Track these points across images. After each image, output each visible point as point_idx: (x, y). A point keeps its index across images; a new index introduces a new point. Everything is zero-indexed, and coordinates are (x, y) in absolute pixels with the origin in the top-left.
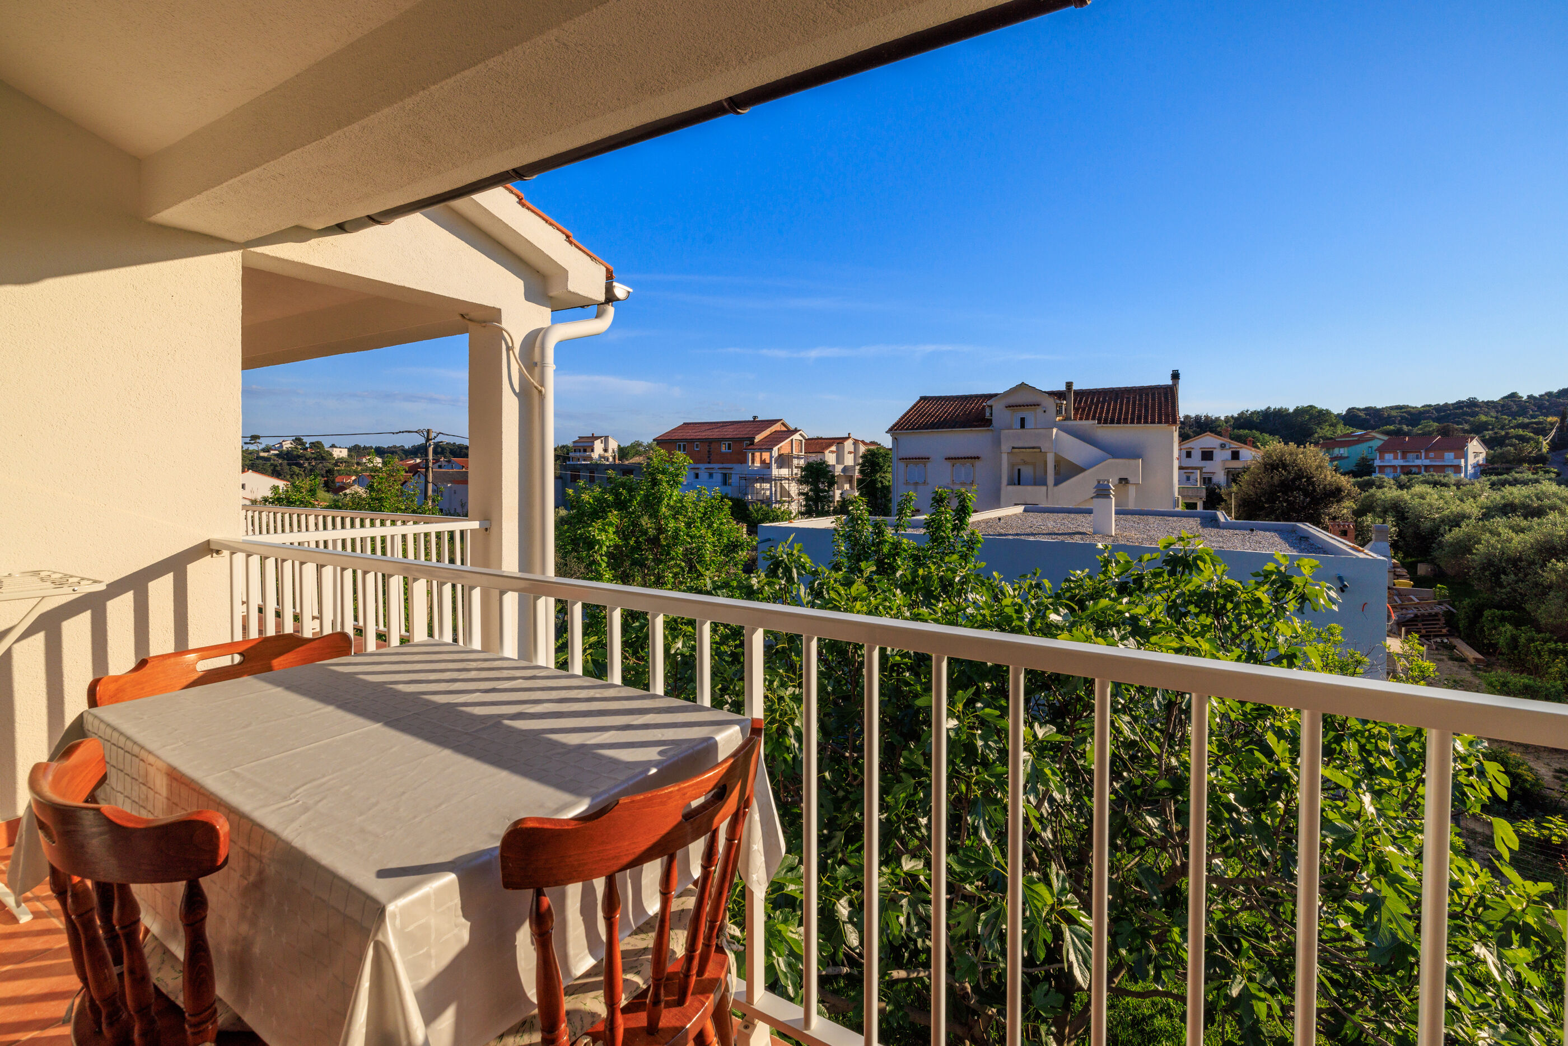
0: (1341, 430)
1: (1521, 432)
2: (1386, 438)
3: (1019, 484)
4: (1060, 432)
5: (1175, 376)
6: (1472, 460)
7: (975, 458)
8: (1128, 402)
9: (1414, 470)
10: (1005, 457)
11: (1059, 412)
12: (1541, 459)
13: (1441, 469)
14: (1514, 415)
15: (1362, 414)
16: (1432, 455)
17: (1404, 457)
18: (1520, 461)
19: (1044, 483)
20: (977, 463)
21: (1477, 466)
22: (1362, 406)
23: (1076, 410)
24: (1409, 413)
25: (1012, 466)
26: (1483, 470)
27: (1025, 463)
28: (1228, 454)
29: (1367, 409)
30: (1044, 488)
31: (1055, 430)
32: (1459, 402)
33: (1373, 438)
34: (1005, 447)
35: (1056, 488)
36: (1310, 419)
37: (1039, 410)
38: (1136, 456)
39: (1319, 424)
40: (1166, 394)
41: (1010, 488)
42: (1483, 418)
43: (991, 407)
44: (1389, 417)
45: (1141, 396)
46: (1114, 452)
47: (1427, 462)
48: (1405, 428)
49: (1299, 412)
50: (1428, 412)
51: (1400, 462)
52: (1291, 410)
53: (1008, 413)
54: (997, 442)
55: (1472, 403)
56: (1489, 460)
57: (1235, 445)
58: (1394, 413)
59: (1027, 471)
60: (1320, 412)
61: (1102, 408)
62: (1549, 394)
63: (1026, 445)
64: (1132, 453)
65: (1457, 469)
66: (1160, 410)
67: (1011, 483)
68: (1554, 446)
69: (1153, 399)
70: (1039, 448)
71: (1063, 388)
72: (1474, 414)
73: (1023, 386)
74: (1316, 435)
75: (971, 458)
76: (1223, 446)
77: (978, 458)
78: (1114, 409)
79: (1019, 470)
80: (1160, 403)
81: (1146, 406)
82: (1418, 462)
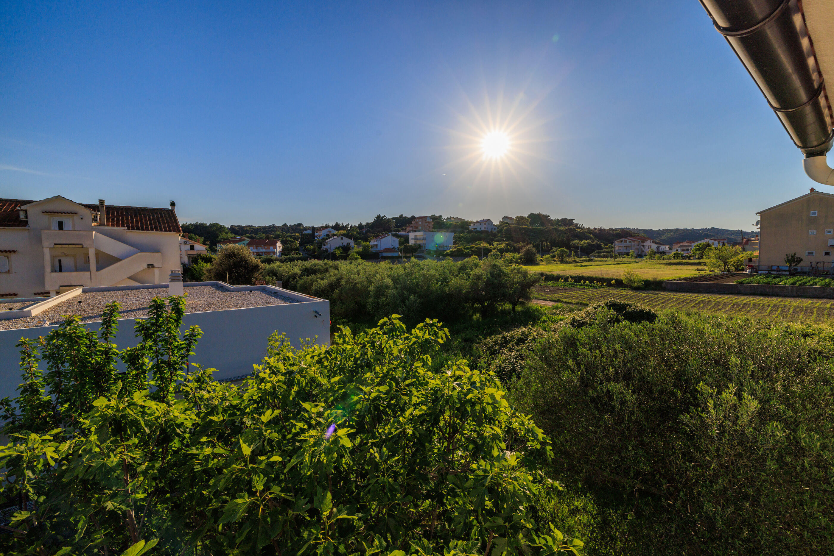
0: (230, 235)
1: (290, 239)
2: (249, 240)
3: (61, 270)
4: (98, 234)
5: (173, 204)
6: (278, 250)
7: (10, 251)
8: (145, 217)
9: (260, 254)
10: (47, 253)
11: (95, 220)
12: (297, 249)
13: (269, 253)
14: (287, 232)
15: (236, 228)
16: (266, 247)
17: (257, 248)
18: (292, 250)
19: (88, 269)
20: (13, 256)
21: (280, 252)
22: (236, 225)
23: (108, 219)
24: (253, 229)
25: (53, 257)
26: (283, 253)
27: (65, 255)
28: (188, 247)
29: (238, 226)
30: (88, 273)
31: (94, 233)
32: (270, 226)
33: (245, 240)
34: (47, 244)
35: (98, 273)
36: (217, 229)
37: (76, 217)
38: (157, 251)
39: (221, 232)
40: (169, 214)
41: (54, 274)
42: (278, 233)
43: (26, 211)
44: (247, 230)
45: (153, 214)
46: (141, 248)
47: (264, 250)
48: (254, 235)
49: (211, 226)
50: (260, 229)
51: (255, 250)
52: (208, 225)
53: (46, 217)
54: (39, 240)
55: (274, 227)
56: (283, 249)
57: (192, 242)
58: (248, 229)
59: (67, 262)
60: (221, 226)
61: (127, 219)
62: (295, 225)
63: (68, 242)
64: (155, 249)
65: (274, 253)
66: (168, 223)
67: (53, 270)
68: (301, 244)
69: (162, 216)
70: (81, 244)
71: (97, 203)
72: (275, 231)
73: (59, 198)
74: (220, 237)
75: (6, 251)
76: (185, 243)
77: (14, 251)
78: (137, 221)
79: (60, 261)
80: (167, 219)
81: (158, 220)
82: (261, 250)
